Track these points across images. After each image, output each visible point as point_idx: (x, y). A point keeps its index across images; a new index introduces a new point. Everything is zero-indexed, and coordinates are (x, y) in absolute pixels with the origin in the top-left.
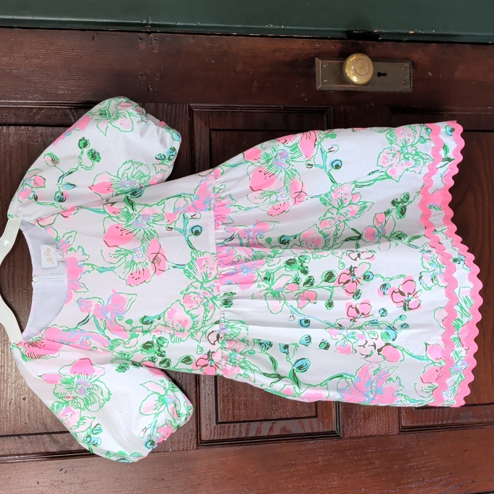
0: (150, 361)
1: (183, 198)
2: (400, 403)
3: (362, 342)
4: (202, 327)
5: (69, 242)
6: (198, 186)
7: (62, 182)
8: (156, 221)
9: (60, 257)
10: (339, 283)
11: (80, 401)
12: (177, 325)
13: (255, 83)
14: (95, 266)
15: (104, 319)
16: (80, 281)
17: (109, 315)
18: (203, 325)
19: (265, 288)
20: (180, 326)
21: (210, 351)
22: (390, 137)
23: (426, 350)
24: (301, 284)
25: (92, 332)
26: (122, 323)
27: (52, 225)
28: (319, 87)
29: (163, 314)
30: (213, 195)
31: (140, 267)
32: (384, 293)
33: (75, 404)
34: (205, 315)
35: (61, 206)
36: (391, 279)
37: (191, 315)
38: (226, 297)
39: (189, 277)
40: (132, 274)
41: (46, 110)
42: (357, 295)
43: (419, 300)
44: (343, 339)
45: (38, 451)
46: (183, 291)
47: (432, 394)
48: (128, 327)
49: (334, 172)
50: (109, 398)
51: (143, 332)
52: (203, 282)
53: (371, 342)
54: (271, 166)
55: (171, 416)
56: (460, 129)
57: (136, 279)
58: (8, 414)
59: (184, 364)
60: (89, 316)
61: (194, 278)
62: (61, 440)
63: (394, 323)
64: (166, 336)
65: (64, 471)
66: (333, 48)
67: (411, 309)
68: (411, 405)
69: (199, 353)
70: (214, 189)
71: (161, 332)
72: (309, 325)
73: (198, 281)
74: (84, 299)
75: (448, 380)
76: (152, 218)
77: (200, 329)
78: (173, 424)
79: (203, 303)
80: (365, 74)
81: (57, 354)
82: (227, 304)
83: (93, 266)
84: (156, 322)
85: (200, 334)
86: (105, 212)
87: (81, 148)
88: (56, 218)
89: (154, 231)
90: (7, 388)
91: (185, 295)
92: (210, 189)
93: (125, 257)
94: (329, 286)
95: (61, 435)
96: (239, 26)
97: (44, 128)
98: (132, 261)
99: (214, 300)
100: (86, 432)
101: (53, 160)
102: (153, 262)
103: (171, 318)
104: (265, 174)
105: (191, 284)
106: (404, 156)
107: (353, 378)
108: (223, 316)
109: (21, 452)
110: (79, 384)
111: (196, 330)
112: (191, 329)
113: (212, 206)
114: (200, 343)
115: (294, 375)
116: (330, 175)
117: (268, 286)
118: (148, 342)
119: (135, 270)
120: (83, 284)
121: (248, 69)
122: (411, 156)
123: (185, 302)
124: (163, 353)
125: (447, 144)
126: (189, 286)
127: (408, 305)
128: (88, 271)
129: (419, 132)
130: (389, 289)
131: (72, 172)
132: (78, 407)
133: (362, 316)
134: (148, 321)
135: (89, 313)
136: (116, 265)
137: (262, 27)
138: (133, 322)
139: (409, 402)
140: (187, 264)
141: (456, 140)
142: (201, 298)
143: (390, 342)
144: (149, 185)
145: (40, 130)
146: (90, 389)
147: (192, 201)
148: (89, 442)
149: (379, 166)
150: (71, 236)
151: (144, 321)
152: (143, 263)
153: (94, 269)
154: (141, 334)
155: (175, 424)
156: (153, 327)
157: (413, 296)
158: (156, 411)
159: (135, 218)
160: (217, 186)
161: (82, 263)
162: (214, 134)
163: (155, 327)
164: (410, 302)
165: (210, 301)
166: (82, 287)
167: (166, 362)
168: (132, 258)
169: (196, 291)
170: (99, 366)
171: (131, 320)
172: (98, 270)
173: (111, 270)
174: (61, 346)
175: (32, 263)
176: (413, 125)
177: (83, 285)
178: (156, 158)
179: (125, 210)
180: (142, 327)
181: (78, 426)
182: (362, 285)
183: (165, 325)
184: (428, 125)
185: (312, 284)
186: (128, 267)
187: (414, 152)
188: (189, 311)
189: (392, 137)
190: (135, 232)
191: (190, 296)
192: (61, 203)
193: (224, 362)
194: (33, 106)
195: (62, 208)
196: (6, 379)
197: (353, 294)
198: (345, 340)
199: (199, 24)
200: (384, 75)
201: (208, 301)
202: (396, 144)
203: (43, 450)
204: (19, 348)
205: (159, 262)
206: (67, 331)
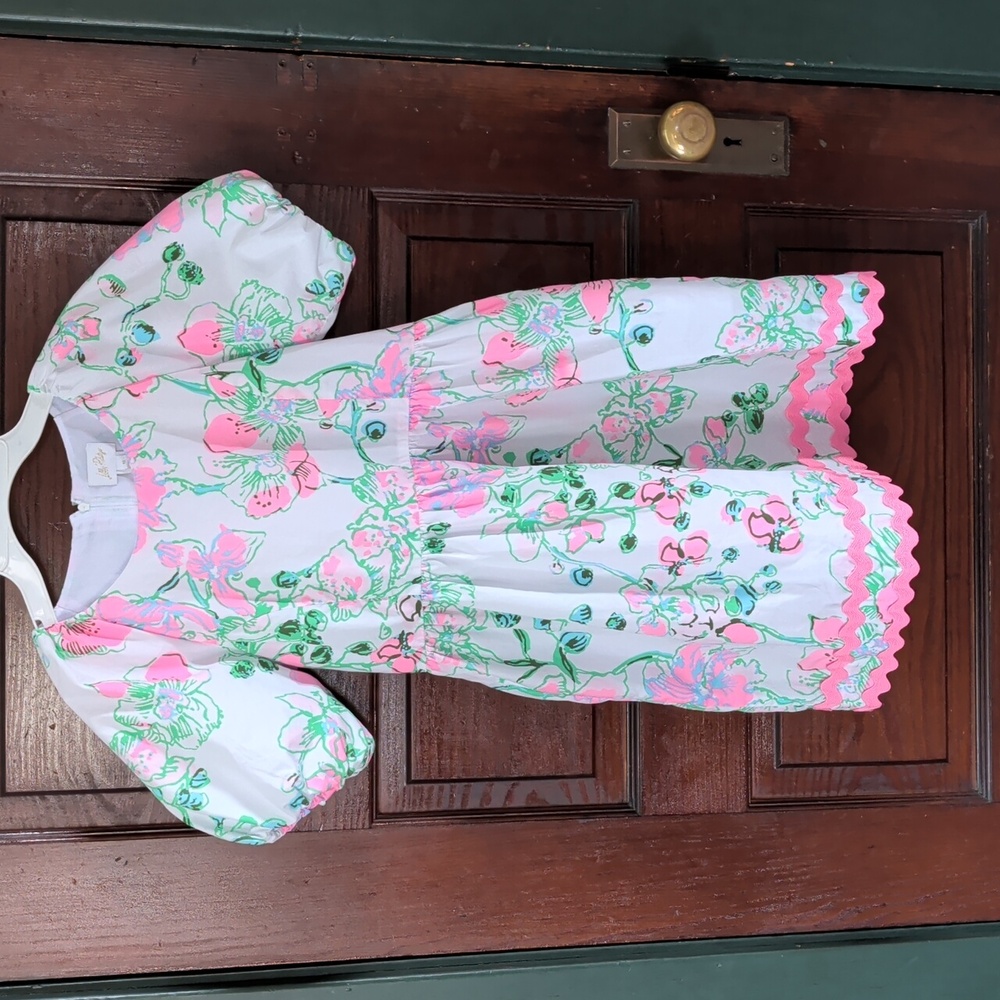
0: (293, 653)
1: (353, 373)
2: (759, 704)
3: (688, 617)
4: (389, 589)
5: (140, 440)
6: (383, 351)
7: (129, 322)
8: (302, 412)
9: (123, 467)
10: (644, 500)
11: (162, 730)
12: (343, 587)
13: (496, 153)
14: (187, 482)
15: (206, 580)
16: (159, 510)
17: (214, 571)
18: (391, 586)
19: (504, 513)
20: (348, 588)
21: (403, 632)
22: (748, 296)
23: (812, 628)
24: (572, 503)
25: (184, 604)
26: (241, 585)
27: (111, 409)
28: (614, 162)
29: (315, 567)
30: (410, 369)
31: (271, 483)
32: (734, 517)
34: (394, 568)
35: (127, 372)
36: (744, 494)
37: (367, 568)
38: (432, 534)
39: (362, 498)
40: (256, 497)
41: (103, 192)
42: (681, 522)
43: (800, 533)
44: (650, 613)
46: (352, 524)
47: (819, 688)
48: (252, 592)
49: (636, 348)
50: (220, 723)
51: (280, 601)
52: (388, 507)
53: (704, 618)
54: (526, 331)
56: (879, 290)
57: (264, 506)
58: (23, 754)
59: (356, 655)
60: (177, 573)
61: (371, 499)
62: (119, 806)
63: (753, 579)
64: (322, 608)
65: (123, 861)
66: (642, 89)
67: (784, 549)
68: (781, 708)
69: (383, 637)
70: (413, 357)
71: (313, 601)
72: (590, 581)
73: (378, 505)
74: (169, 543)
75: (850, 664)
76: (294, 407)
77: (385, 593)
78: (338, 769)
79: (389, 545)
80: (700, 141)
81: (120, 647)
82: (434, 547)
83: (184, 483)
84: (303, 582)
85: (385, 603)
86: (208, 391)
87: (166, 261)
88: (117, 397)
89: (298, 429)
90: (21, 706)
91: (356, 530)
92: (405, 358)
93: (243, 465)
94: (626, 508)
95: (119, 795)
96: (467, 45)
97: (99, 226)
98: (257, 473)
99: (410, 539)
100: (179, 785)
101: (114, 287)
102: (294, 474)
103: (331, 575)
104: (512, 346)
105: (367, 512)
106: (768, 334)
107: (670, 660)
108: (427, 568)
109: (45, 825)
110: (164, 697)
111: (378, 595)
112: (367, 594)
113: (407, 389)
114: (385, 619)
115: (564, 658)
116: (627, 353)
117: (510, 510)
118: (290, 622)
119: (261, 489)
120: (166, 515)
121: (481, 127)
122: (780, 335)
123: (356, 545)
124: (318, 640)
125: (851, 318)
126: (362, 515)
127: (779, 543)
128: (175, 493)
129: (801, 291)
130: (743, 509)
131: (148, 305)
133: (690, 561)
134: (288, 581)
135: (178, 569)
136: (227, 481)
137: (510, 47)
138: (259, 582)
139: (776, 704)
140: (358, 478)
141: (869, 313)
142: (385, 537)
143: (742, 616)
144: (292, 344)
145: (91, 230)
146: (182, 707)
147: (370, 378)
149: (719, 347)
150: (144, 431)
151: (281, 580)
152: (276, 475)
153: (186, 488)
154: (276, 605)
155: (341, 771)
156: (297, 592)
157: (789, 524)
158: (302, 748)
159: (264, 404)
160: (418, 353)
161: (165, 476)
162: (415, 245)
163: (302, 591)
164: (783, 537)
165: (403, 542)
166: (165, 521)
167: (323, 654)
168: (257, 467)
169: (376, 523)
170: (198, 667)
171: (257, 578)
172: (193, 490)
173: (218, 490)
174: (128, 632)
175: (72, 476)
176: (792, 277)
177: (166, 518)
178: (307, 290)
179: (247, 389)
180: (278, 591)
181: (163, 775)
182: (689, 504)
183: (321, 589)
184: (821, 278)
185: (592, 503)
186: (249, 483)
187: (787, 328)
188: (363, 561)
189: (751, 296)
190: (263, 428)
192: (127, 368)
193: (429, 649)
194: (80, 186)
195: (130, 378)
196: (19, 689)
197: (674, 520)
198: (656, 614)
199: (392, 39)
200: (737, 142)
201: (398, 541)
202: (757, 310)
203: (86, 823)
204: (50, 635)
205: (306, 474)
206: (138, 602)
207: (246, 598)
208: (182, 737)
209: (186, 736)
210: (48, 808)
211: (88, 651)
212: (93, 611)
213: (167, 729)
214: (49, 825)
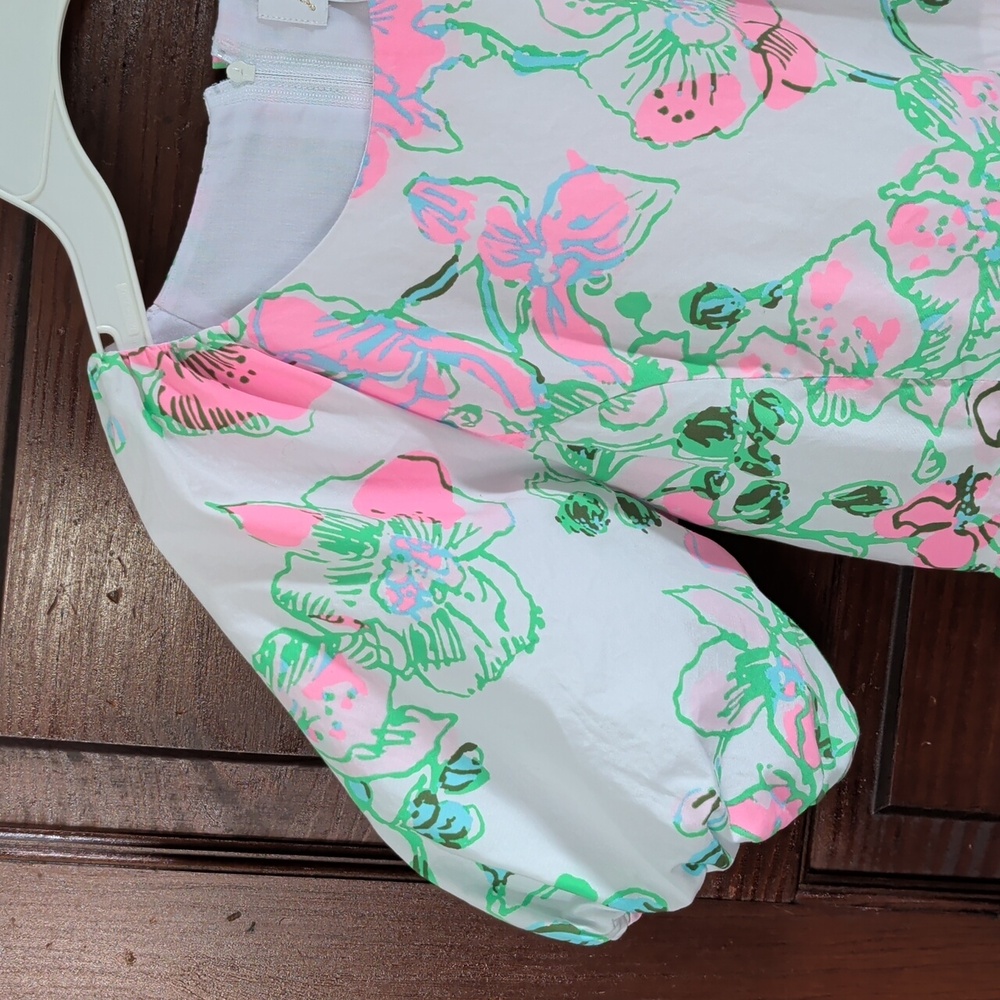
0: (696, 489)
4: (958, 361)
12: (846, 341)
14: (497, 37)
15: (522, 284)
16: (425, 97)
17: (545, 263)
18: (964, 353)
20: (859, 345)
21: (970, 469)
25: (462, 337)
26: (601, 308)
29: (790, 283)
31: (700, 65)
33: (368, 650)
34: (979, 309)
37: (916, 299)
39: (921, 124)
40: (659, 94)
45: (144, 822)
46: (892, 185)
48: (622, 328)
50: (534, 640)
51: (687, 359)
52: (984, 153)
55: (791, 753)
57: (677, 119)
58: (38, 649)
60: (455, 259)
61: (944, 131)
64: (789, 389)
65: (245, 921)
69: (920, 475)
71: (767, 367)
73: (960, 145)
74: (439, 182)
77: (945, 369)
78: (800, 786)
79: (976, 248)
83: (490, 38)
84: (756, 316)
85: (941, 393)
90: (47, 540)
91: (900, 202)
93: (633, 13)
100: (415, 777)
102: (757, 49)
103: (828, 306)
105: (930, 159)
110: (401, 559)
111: (929, 372)
112: (902, 367)
114: (937, 433)
118: (713, 413)
119: (675, 76)
120: (439, 112)
123: (897, 239)
124: (770, 465)
126: (919, 165)
128: (467, 60)
132: (379, 664)
134: (718, 309)
135: (458, 248)
136: (593, 46)
138: (647, 306)
142: (971, 226)
146: (444, 588)
148: (427, 825)
151: (702, 305)
152: (712, 46)
153: (493, 51)
154: (680, 368)
155: (807, 791)
156: (733, 341)
158: (722, 725)
161: (445, 15)
163: (745, 340)
166: (435, 126)
167: (766, 501)
168: (667, 22)
169: (950, 189)
170: (477, 496)
171: (643, 296)
172: (510, 57)
173: (569, 67)
177: (439, 120)
180: (686, 335)
181: (378, 749)
183: (793, 341)
186: (646, 59)
188: (908, 282)
191: (924, 212)
203: (168, 823)
204: (132, 373)
205: (787, 52)
206: (355, 319)
207: (607, 343)
208: (437, 663)
209: (447, 661)
210: (85, 781)
211: (223, 421)
212: (243, 327)
213: (402, 640)
214: (87, 821)
